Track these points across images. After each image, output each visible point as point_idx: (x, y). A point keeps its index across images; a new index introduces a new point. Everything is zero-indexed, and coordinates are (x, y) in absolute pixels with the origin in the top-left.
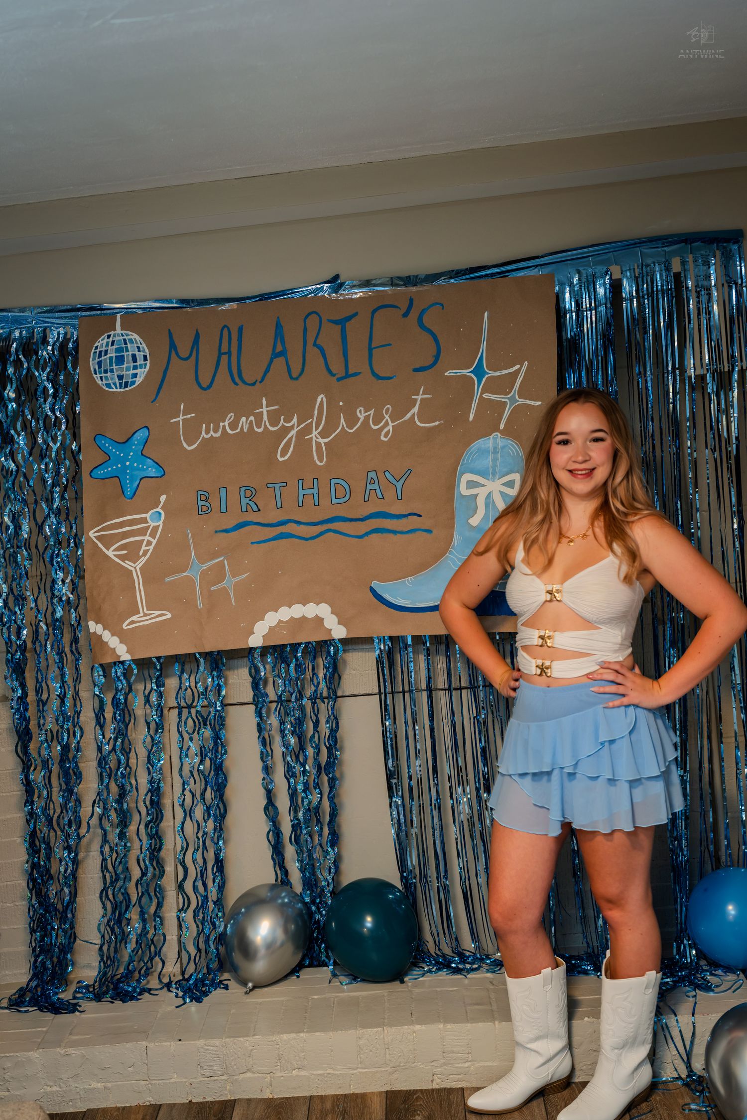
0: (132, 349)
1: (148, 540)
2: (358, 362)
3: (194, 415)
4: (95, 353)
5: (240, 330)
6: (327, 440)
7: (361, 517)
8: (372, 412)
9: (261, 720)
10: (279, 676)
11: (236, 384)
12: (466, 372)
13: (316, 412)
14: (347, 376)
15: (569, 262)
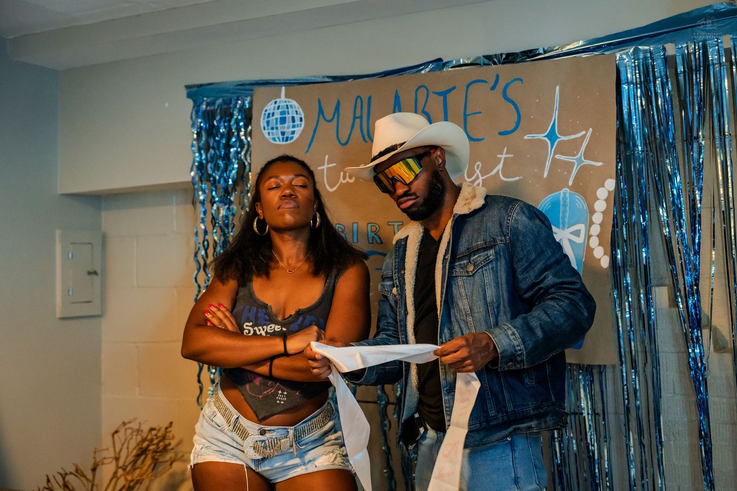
0: (292, 112)
3: (334, 164)
4: (265, 114)
5: (370, 98)
11: (366, 141)
12: (541, 136)
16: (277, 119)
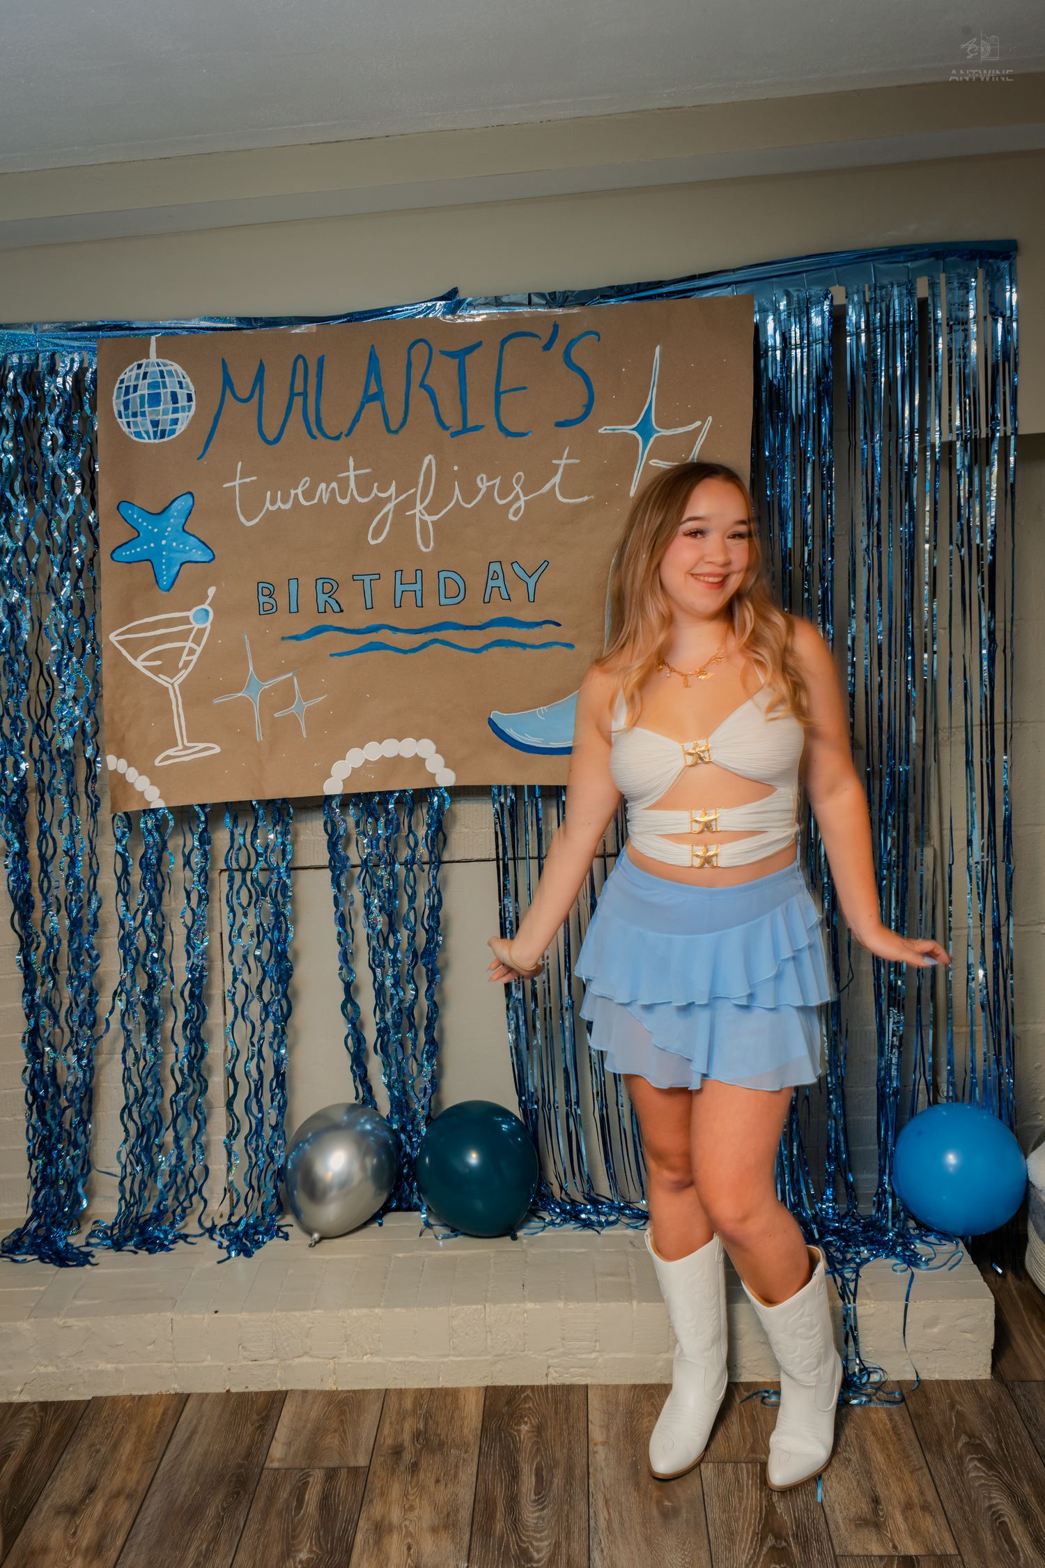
0: (171, 385)
1: (190, 648)
2: (480, 412)
3: (255, 478)
4: (120, 388)
5: (321, 362)
6: (435, 518)
7: (479, 624)
8: (498, 481)
9: (339, 890)
10: (365, 834)
11: (314, 437)
12: (627, 429)
13: (421, 479)
14: (465, 429)
15: (774, 280)
16: (142, 397)
